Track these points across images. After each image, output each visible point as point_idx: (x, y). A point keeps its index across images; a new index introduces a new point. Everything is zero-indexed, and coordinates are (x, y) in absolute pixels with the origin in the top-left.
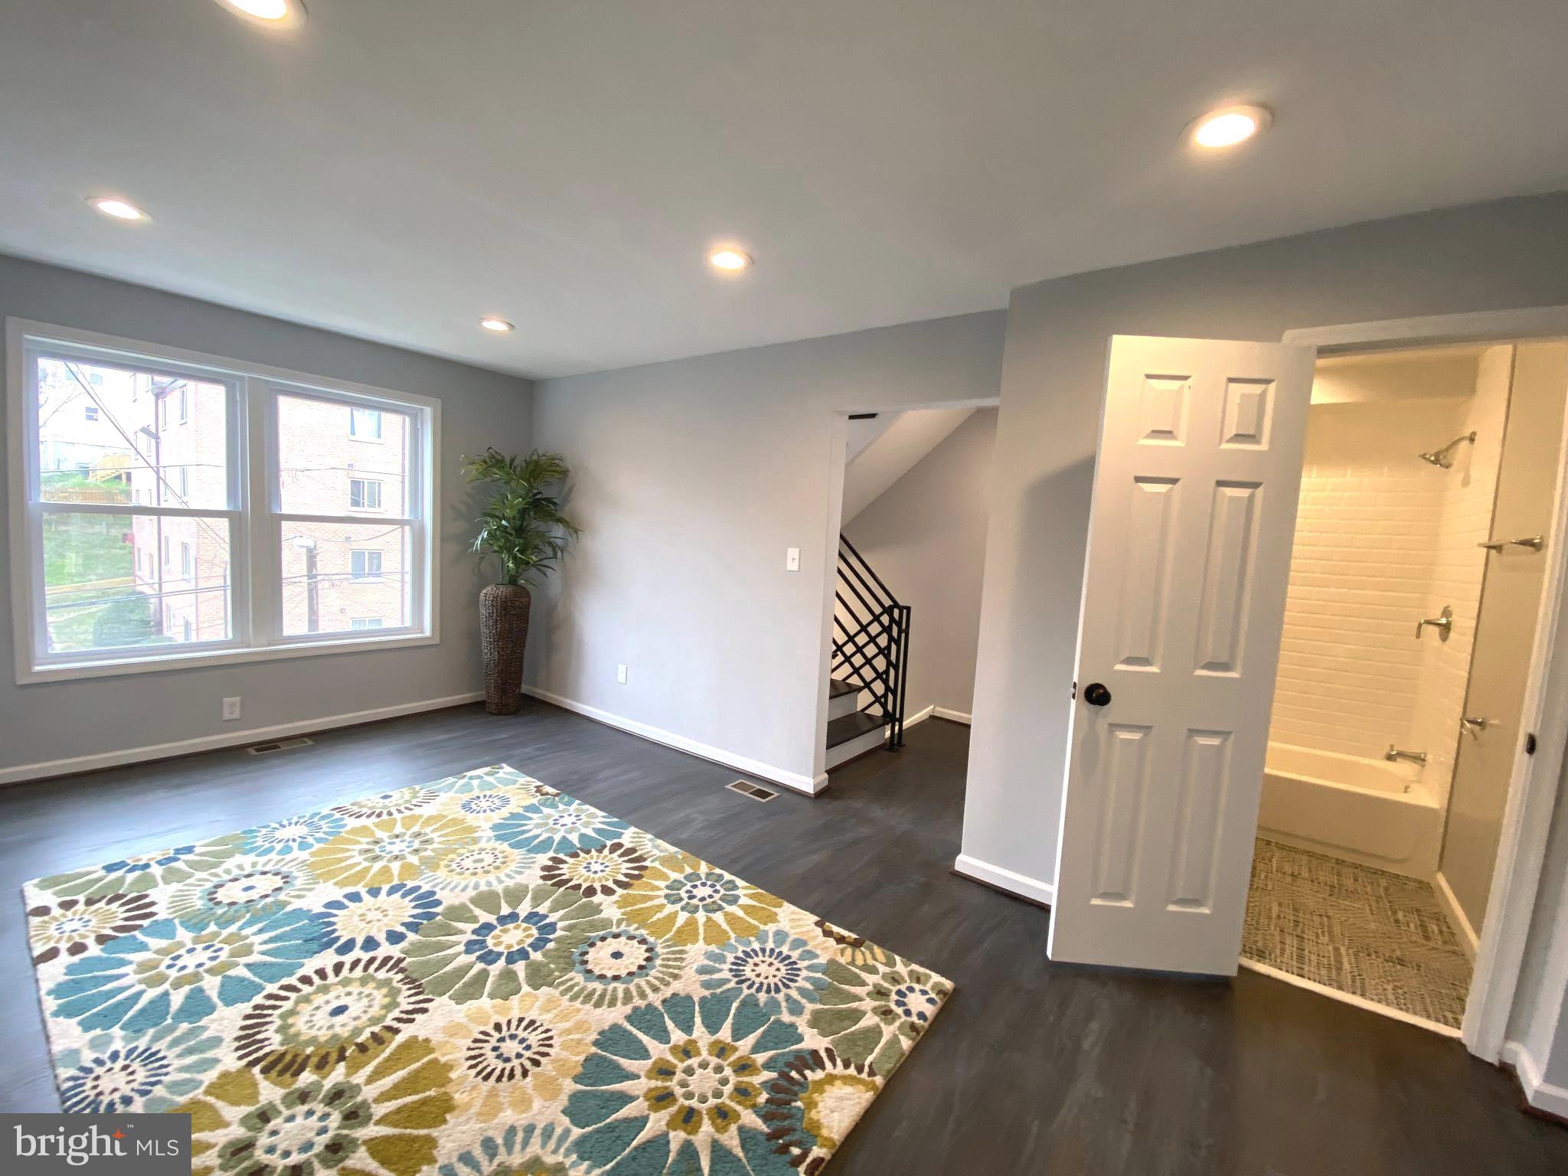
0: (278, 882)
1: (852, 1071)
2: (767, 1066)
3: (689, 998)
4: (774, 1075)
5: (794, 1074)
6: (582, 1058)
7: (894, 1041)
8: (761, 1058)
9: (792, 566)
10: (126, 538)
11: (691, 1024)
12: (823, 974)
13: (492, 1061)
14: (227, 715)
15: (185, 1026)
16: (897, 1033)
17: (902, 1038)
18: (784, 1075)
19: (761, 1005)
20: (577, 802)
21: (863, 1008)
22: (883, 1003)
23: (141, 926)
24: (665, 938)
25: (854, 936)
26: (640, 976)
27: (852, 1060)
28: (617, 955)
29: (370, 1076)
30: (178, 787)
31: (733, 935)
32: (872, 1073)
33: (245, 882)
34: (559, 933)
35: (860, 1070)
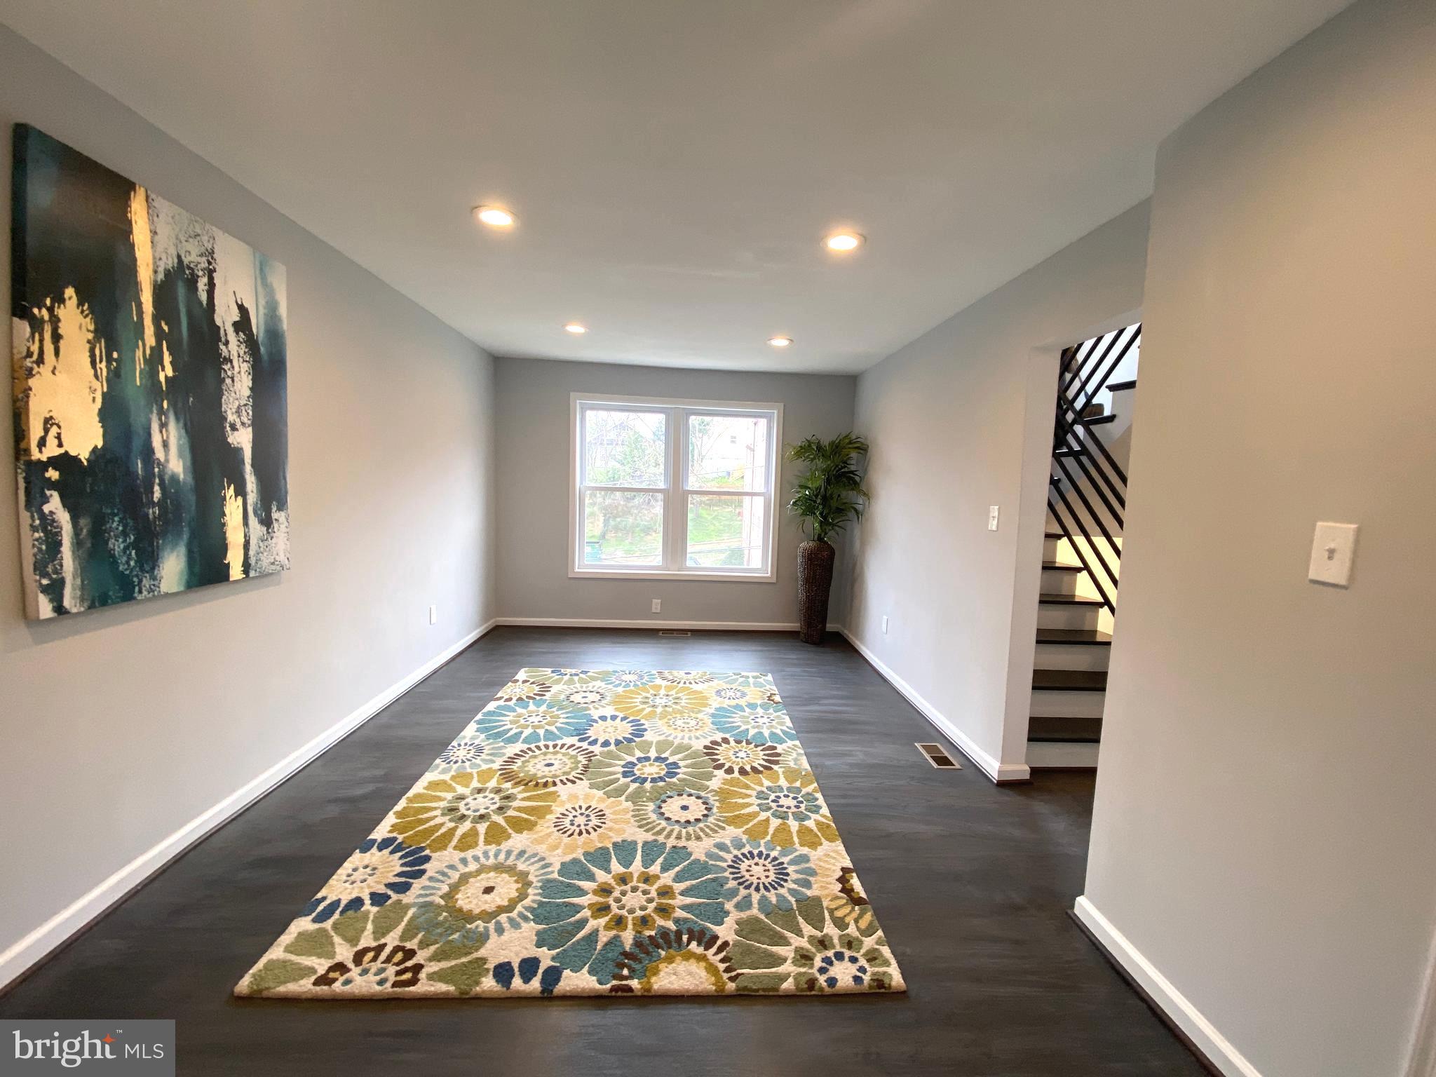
0: (599, 697)
1: (722, 966)
2: (677, 921)
3: (690, 854)
4: (673, 927)
5: (685, 938)
6: (600, 845)
7: (784, 978)
8: (680, 913)
9: (993, 525)
10: (739, 514)
11: (671, 868)
12: (796, 901)
13: (567, 822)
14: (654, 610)
15: (502, 744)
16: (792, 974)
17: (791, 980)
18: (679, 934)
19: (725, 888)
20: (785, 712)
21: (792, 941)
22: (813, 950)
23: (535, 698)
24: (724, 814)
25: (863, 895)
26: (681, 826)
27: (733, 961)
28: (685, 808)
29: (525, 798)
30: (614, 643)
31: (769, 838)
32: (732, 979)
33: (584, 694)
34: (674, 780)
35: (727, 970)
